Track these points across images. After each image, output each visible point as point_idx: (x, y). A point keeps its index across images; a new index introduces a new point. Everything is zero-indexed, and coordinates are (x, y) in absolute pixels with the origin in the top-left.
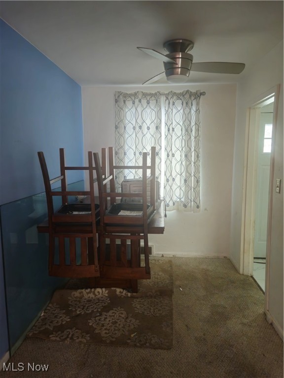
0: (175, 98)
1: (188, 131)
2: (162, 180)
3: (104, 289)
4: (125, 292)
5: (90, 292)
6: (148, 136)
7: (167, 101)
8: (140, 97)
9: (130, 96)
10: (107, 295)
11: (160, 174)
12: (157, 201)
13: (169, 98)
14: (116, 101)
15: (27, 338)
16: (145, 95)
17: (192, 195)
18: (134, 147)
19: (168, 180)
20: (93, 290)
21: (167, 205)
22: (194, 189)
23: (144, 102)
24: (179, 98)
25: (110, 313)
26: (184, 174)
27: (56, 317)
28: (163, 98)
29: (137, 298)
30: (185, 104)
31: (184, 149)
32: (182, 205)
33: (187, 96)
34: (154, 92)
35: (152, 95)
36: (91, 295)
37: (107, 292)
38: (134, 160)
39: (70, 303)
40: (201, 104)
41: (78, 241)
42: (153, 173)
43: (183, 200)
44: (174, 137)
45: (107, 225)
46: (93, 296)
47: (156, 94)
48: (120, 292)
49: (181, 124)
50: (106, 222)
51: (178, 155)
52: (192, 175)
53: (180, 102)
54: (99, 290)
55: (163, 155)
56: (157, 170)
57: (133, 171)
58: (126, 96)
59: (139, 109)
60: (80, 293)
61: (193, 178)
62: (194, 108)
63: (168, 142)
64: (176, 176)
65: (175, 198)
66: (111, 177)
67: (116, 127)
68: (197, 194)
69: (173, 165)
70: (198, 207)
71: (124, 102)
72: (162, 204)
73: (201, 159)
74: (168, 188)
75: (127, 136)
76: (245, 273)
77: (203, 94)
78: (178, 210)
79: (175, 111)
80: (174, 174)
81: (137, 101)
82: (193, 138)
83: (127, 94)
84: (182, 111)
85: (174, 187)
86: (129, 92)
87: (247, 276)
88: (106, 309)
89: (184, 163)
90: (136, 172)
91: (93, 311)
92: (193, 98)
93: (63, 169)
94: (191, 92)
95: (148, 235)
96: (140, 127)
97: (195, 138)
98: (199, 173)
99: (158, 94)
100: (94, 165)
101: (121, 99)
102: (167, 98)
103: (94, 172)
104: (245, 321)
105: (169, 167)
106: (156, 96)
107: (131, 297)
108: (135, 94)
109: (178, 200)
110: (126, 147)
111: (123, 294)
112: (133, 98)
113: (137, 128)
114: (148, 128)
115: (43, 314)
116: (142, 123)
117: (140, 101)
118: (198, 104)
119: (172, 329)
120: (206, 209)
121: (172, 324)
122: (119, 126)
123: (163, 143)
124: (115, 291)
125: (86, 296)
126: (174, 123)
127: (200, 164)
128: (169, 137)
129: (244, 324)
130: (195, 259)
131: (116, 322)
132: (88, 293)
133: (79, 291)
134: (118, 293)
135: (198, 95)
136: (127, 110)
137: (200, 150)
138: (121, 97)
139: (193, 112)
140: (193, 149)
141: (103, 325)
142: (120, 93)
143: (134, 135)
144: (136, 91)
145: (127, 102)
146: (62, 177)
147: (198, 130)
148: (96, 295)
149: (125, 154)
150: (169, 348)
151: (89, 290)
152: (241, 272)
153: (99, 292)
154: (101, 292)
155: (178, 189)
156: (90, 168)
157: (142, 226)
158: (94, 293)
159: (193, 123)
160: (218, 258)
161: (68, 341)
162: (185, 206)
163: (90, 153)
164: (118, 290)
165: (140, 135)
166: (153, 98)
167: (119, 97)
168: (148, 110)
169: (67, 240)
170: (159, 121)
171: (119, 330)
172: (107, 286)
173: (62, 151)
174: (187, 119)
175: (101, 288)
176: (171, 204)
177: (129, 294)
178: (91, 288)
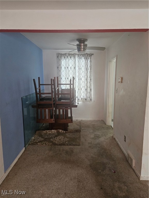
0: (81, 56)
1: (87, 69)
2: (77, 90)
3: (55, 130)
4: (63, 131)
5: (50, 131)
6: (71, 71)
7: (78, 57)
8: (67, 55)
9: (63, 54)
10: (56, 132)
11: (76, 87)
12: (75, 97)
13: (79, 56)
14: (58, 57)
15: (29, 144)
16: (69, 54)
17: (88, 95)
18: (65, 76)
19: (79, 89)
20: (51, 130)
21: (78, 100)
22: (89, 93)
23: (69, 57)
24: (83, 56)
25: (58, 137)
26: (85, 87)
27: (38, 139)
28: (77, 56)
29: (68, 133)
30: (85, 58)
31: (85, 77)
32: (85, 99)
33: (86, 55)
34: (73, 53)
35: (72, 54)
36: (50, 132)
37: (56, 131)
38: (65, 81)
39: (42, 135)
40: (92, 58)
41: (47, 110)
42: (73, 86)
43: (85, 97)
44: (81, 72)
45: (57, 105)
46: (51, 133)
47: (74, 54)
48: (61, 131)
49: (84, 66)
50: (57, 103)
51: (83, 79)
52: (89, 87)
53: (84, 57)
54: (53, 130)
55: (77, 79)
56: (74, 85)
57: (65, 85)
58: (62, 55)
59: (67, 60)
60: (46, 132)
61: (89, 88)
62: (89, 60)
63: (79, 74)
64: (82, 88)
65: (82, 97)
66: (58, 88)
67: (58, 68)
68: (91, 95)
69: (81, 83)
70: (91, 100)
71: (61, 57)
72: (77, 98)
73: (92, 80)
74: (79, 92)
75: (62, 71)
76: (109, 125)
77: (92, 54)
78: (83, 101)
79: (81, 61)
80: (81, 87)
81: (66, 57)
82: (89, 72)
83: (62, 54)
84: (84, 61)
85: (82, 92)
86: (63, 53)
87: (109, 126)
88: (56, 136)
89: (85, 82)
90: (66, 86)
91: (51, 137)
92: (89, 56)
93: (40, 85)
94: (88, 54)
95: (72, 108)
96: (68, 68)
97: (90, 72)
98: (91, 86)
99: (75, 54)
100: (53, 83)
101: (59, 56)
102: (78, 56)
103: (53, 86)
104: (106, 138)
105: (79, 84)
106: (74, 55)
107: (65, 132)
108: (65, 54)
109: (83, 97)
110: (62, 76)
111: (62, 132)
112: (64, 55)
113: (66, 68)
114: (71, 68)
115: (33, 138)
116: (68, 66)
117: (67, 57)
118: (91, 58)
119: (80, 140)
120: (94, 101)
121: (80, 139)
122: (59, 67)
123: (77, 74)
124: (59, 131)
125: (48, 133)
126: (81, 66)
127: (92, 83)
128: (79, 72)
129: (105, 139)
130: (90, 121)
131: (60, 140)
132: (49, 132)
133: (46, 131)
134: (60, 131)
135: (91, 55)
136: (62, 60)
137: (92, 77)
138: (60, 55)
139: (89, 62)
140: (89, 77)
141: (56, 140)
142: (59, 54)
143: (65, 71)
144: (66, 53)
145: (62, 57)
146: (39, 88)
147: (91, 69)
148: (52, 132)
149: (61, 79)
150: (79, 145)
151: (49, 130)
152: (107, 125)
153: (53, 131)
154: (54, 131)
155: (83, 93)
156: (51, 85)
157: (70, 105)
158: (51, 132)
159: (89, 66)
160: (99, 120)
161: (44, 145)
162: (86, 100)
163: (51, 79)
164: (60, 130)
165: (67, 71)
166: (73, 56)
167: (59, 55)
168: (71, 61)
169: (43, 110)
170: (75, 65)
171: (62, 141)
172: (56, 129)
173: (39, 78)
174: (87, 64)
175: (54, 130)
176: (80, 99)
177: (64, 132)
178: (50, 130)
